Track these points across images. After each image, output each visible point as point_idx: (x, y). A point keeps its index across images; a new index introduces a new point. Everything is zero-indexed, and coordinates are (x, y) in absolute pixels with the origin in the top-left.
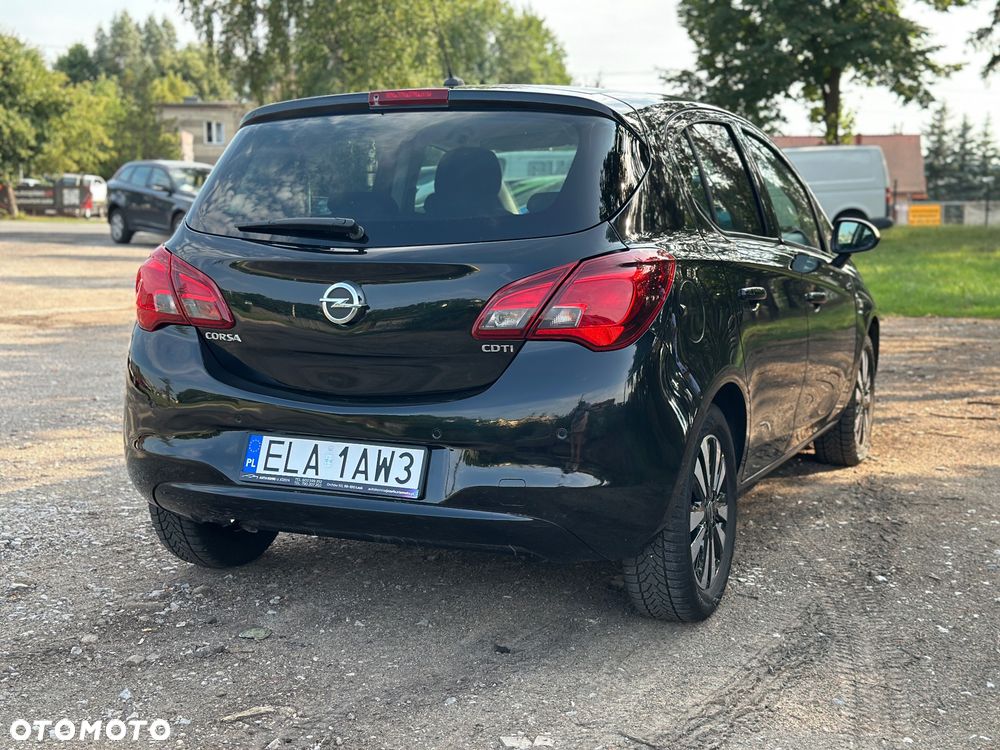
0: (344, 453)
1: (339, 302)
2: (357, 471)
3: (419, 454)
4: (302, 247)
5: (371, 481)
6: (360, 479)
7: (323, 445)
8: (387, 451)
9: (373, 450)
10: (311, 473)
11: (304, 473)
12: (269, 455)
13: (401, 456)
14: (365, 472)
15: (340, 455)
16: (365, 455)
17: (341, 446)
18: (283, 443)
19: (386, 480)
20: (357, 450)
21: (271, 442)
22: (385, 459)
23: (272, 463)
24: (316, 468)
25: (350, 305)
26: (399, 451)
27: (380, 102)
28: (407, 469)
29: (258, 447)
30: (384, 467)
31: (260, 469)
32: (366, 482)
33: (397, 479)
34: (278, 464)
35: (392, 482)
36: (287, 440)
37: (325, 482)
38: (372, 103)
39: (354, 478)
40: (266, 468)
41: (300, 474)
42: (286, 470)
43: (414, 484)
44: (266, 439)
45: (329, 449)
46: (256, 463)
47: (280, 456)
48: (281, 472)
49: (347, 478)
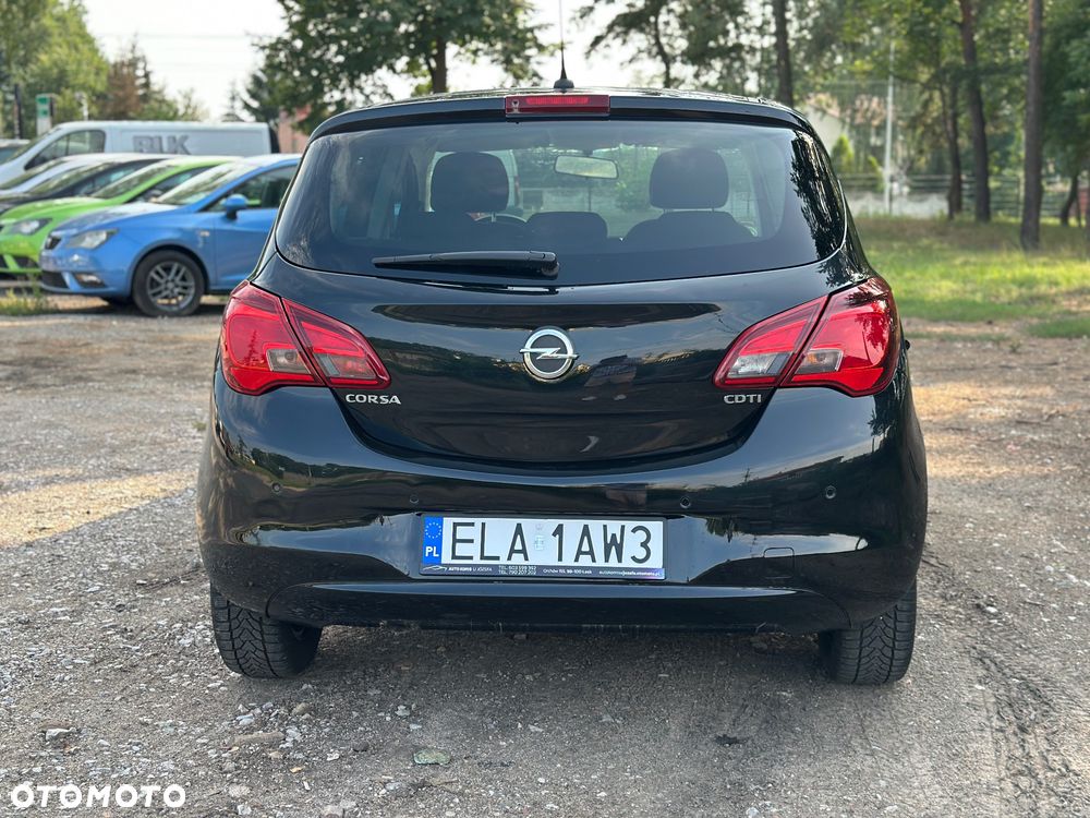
0: (559, 531)
1: (549, 352)
2: (580, 552)
3: (655, 527)
4: (468, 286)
5: (600, 562)
6: (585, 561)
7: (529, 524)
8: (614, 526)
9: (596, 526)
10: (518, 559)
11: (509, 558)
12: (455, 541)
13: (634, 531)
14: (591, 553)
15: (554, 535)
16: (586, 531)
17: (553, 523)
18: (472, 524)
19: (620, 560)
20: (573, 527)
21: (455, 525)
22: (614, 536)
23: (461, 549)
24: (524, 551)
25: (561, 356)
26: (630, 524)
27: (520, 110)
28: (644, 545)
29: (438, 531)
30: (614, 545)
31: (446, 558)
32: (594, 565)
33: (634, 558)
34: (473, 550)
35: (627, 562)
36: (478, 521)
37: (540, 568)
38: (510, 110)
39: (577, 560)
40: (454, 557)
41: (503, 561)
42: (483, 557)
43: (656, 561)
44: (448, 522)
45: (539, 530)
46: (439, 551)
47: (471, 541)
48: (477, 560)
49: (568, 560)
